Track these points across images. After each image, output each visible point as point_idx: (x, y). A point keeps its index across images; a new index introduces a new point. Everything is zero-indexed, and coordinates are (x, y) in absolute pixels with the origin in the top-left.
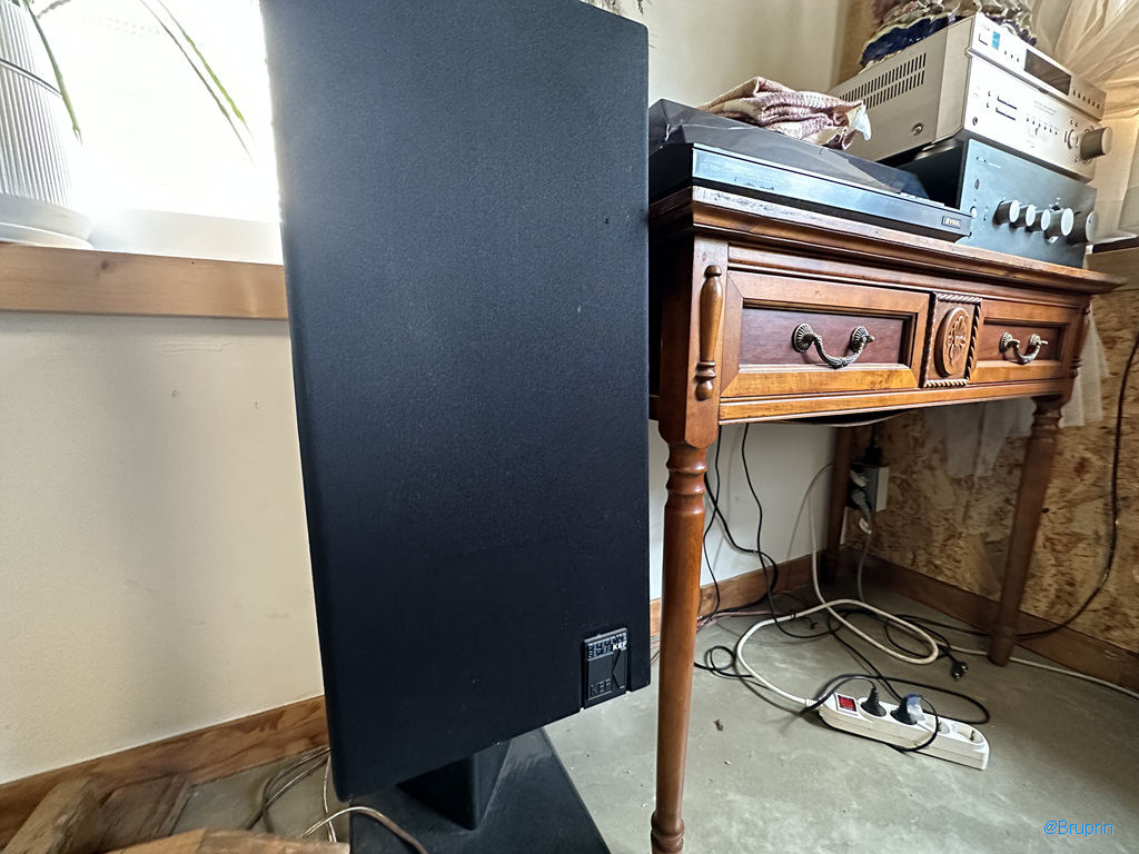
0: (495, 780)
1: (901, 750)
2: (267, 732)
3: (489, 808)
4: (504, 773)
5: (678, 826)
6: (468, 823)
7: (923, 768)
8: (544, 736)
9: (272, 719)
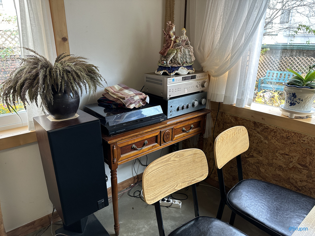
0: (85, 225)
1: (167, 207)
2: (32, 226)
3: (85, 230)
4: (87, 224)
5: (118, 225)
6: (81, 232)
7: (170, 210)
8: (93, 214)
9: (33, 223)
